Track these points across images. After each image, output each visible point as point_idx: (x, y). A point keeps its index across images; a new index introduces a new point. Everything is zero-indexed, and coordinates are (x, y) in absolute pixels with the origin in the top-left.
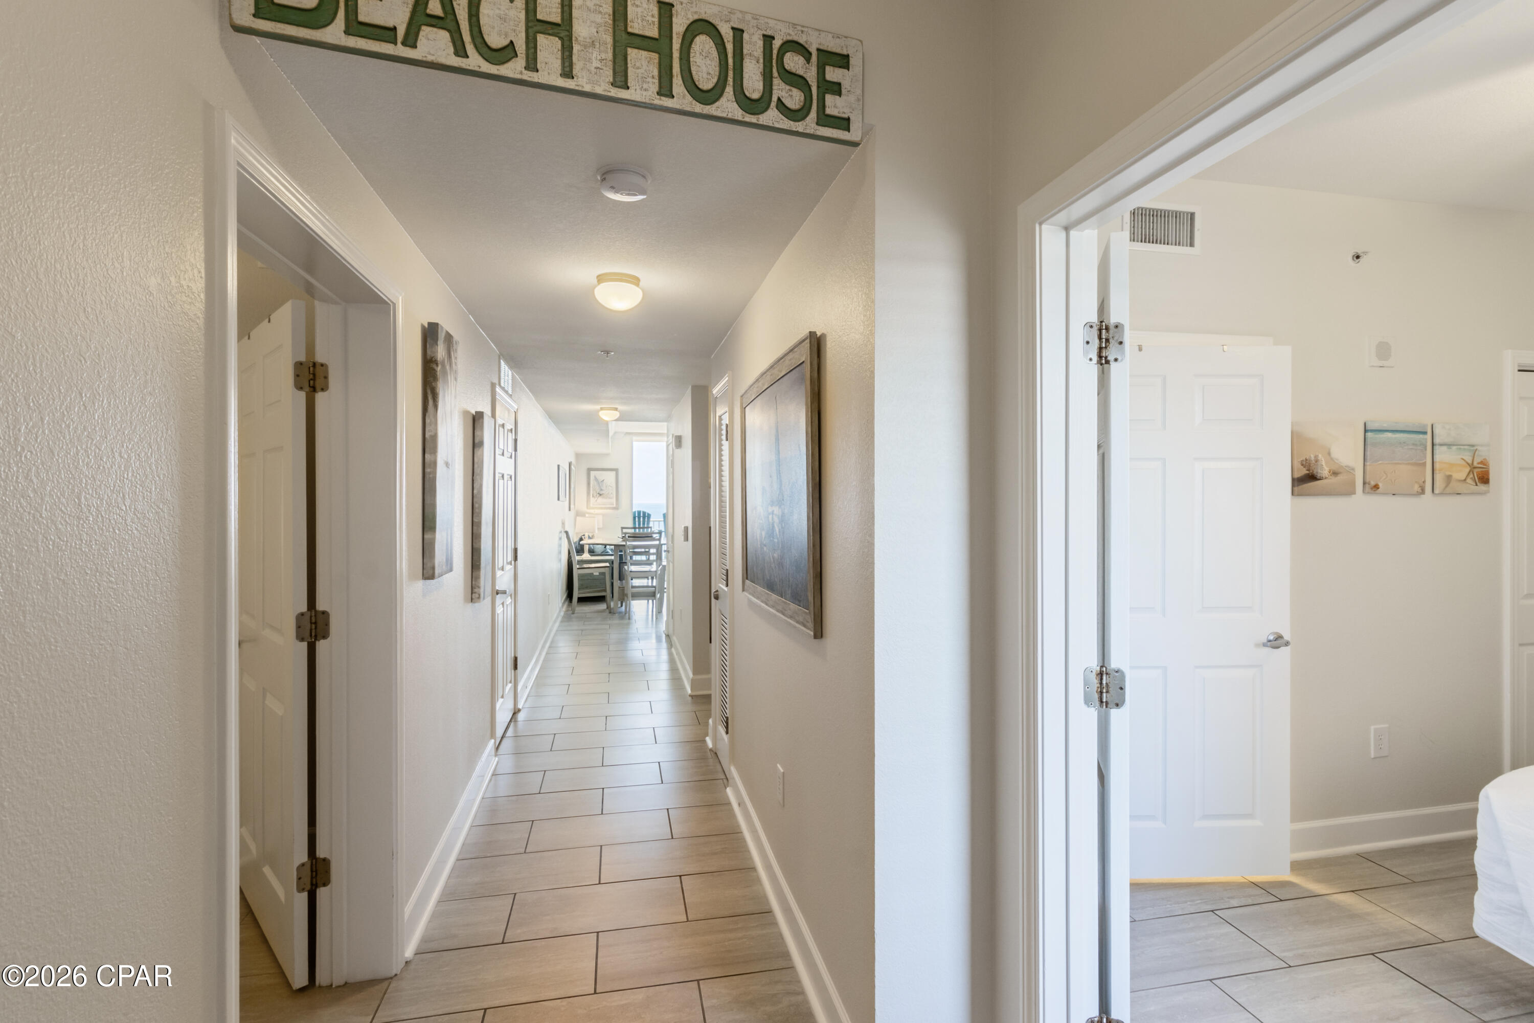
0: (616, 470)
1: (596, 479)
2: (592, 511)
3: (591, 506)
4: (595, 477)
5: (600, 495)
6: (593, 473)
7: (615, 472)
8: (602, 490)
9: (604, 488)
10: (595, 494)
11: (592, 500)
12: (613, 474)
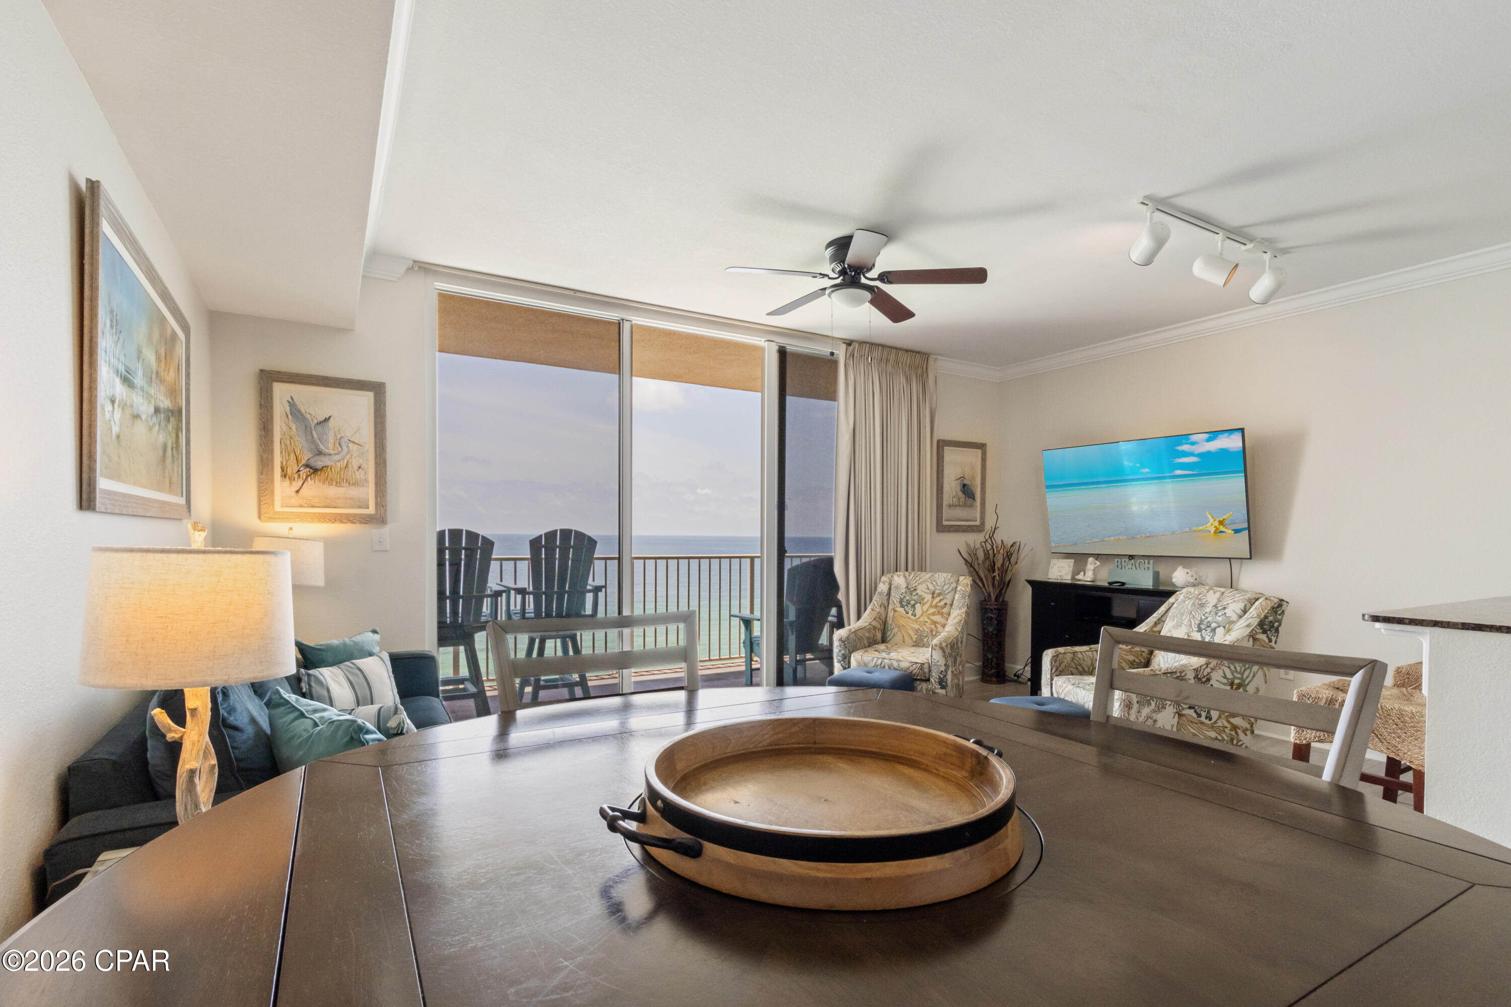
0: (377, 389)
1: (295, 411)
2: (280, 528)
3: (278, 507)
4: (292, 404)
5: (315, 471)
6: (281, 392)
7: (370, 395)
8: (320, 453)
9: (329, 446)
10: (292, 468)
11: (281, 489)
12: (366, 399)
